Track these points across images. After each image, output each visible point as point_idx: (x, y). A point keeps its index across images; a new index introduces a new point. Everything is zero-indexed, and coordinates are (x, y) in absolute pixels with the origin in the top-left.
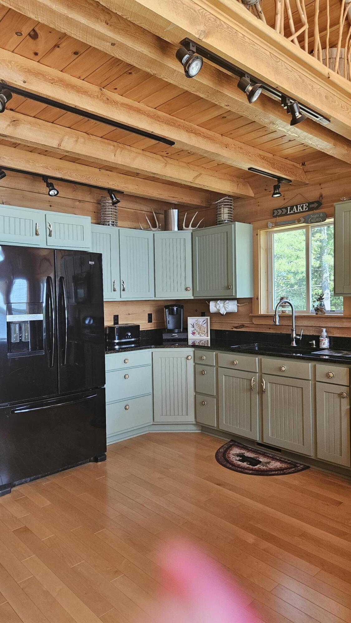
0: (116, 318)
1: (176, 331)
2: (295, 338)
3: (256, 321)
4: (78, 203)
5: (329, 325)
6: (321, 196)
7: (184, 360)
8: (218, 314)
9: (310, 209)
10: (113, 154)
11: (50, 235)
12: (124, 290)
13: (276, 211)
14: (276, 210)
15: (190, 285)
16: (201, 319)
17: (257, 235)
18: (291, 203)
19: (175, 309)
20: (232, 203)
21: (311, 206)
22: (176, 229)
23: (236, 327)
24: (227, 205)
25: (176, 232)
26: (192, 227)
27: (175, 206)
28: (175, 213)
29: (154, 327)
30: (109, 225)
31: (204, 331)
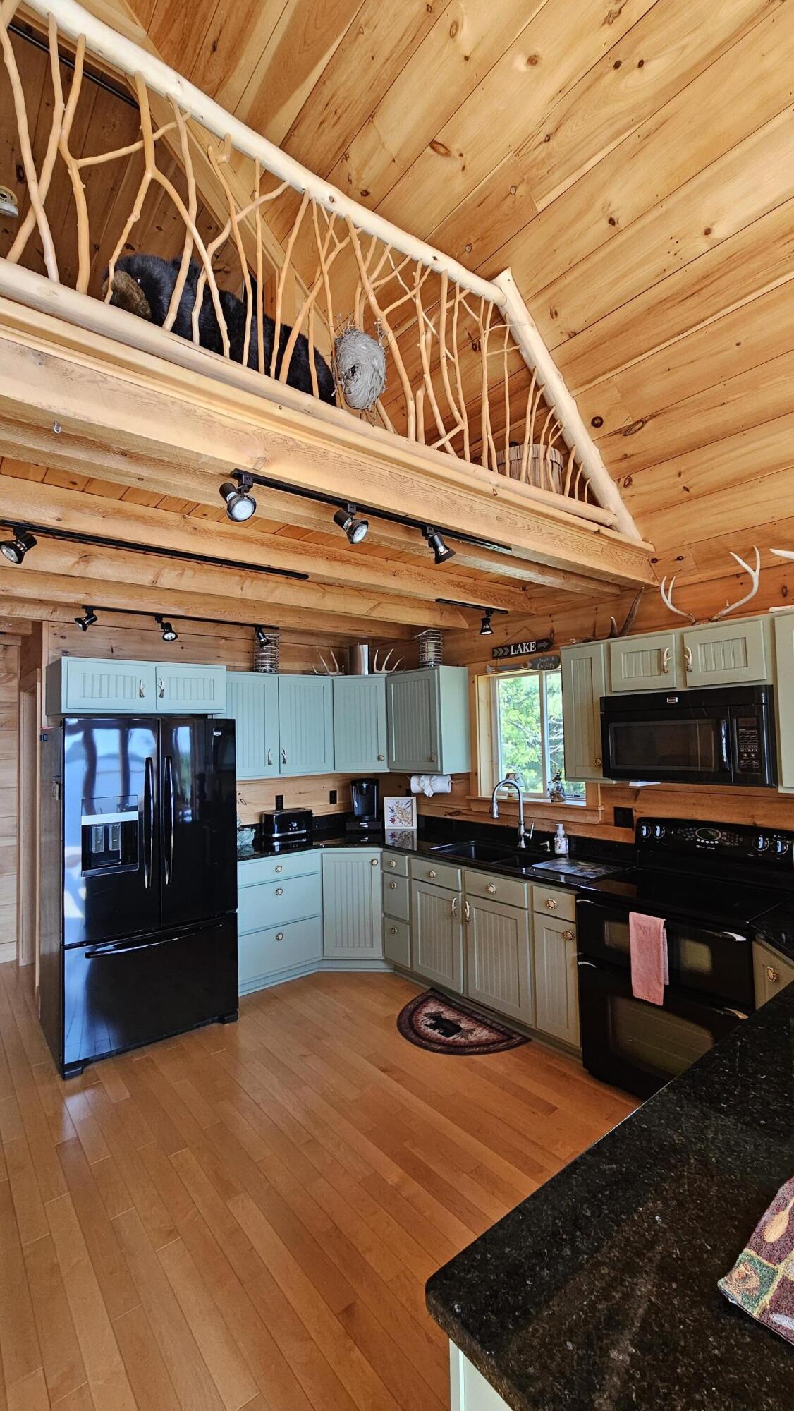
0: (279, 800)
1: (367, 818)
2: (524, 836)
3: (475, 807)
4: (223, 641)
5: (569, 818)
6: (552, 631)
7: (367, 864)
8: (420, 796)
9: (539, 650)
10: (239, 587)
11: (161, 696)
12: (284, 762)
13: (495, 650)
14: (497, 648)
15: (384, 752)
16: (403, 801)
17: (474, 682)
18: (515, 640)
19: (365, 787)
20: (439, 636)
21: (540, 645)
22: (366, 672)
23: (450, 814)
24: (433, 640)
25: (366, 677)
26: (386, 669)
27: (363, 641)
28: (364, 649)
29: (340, 810)
30: (265, 670)
31: (408, 818)
